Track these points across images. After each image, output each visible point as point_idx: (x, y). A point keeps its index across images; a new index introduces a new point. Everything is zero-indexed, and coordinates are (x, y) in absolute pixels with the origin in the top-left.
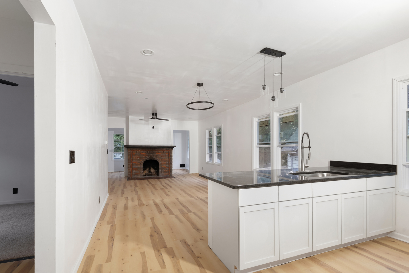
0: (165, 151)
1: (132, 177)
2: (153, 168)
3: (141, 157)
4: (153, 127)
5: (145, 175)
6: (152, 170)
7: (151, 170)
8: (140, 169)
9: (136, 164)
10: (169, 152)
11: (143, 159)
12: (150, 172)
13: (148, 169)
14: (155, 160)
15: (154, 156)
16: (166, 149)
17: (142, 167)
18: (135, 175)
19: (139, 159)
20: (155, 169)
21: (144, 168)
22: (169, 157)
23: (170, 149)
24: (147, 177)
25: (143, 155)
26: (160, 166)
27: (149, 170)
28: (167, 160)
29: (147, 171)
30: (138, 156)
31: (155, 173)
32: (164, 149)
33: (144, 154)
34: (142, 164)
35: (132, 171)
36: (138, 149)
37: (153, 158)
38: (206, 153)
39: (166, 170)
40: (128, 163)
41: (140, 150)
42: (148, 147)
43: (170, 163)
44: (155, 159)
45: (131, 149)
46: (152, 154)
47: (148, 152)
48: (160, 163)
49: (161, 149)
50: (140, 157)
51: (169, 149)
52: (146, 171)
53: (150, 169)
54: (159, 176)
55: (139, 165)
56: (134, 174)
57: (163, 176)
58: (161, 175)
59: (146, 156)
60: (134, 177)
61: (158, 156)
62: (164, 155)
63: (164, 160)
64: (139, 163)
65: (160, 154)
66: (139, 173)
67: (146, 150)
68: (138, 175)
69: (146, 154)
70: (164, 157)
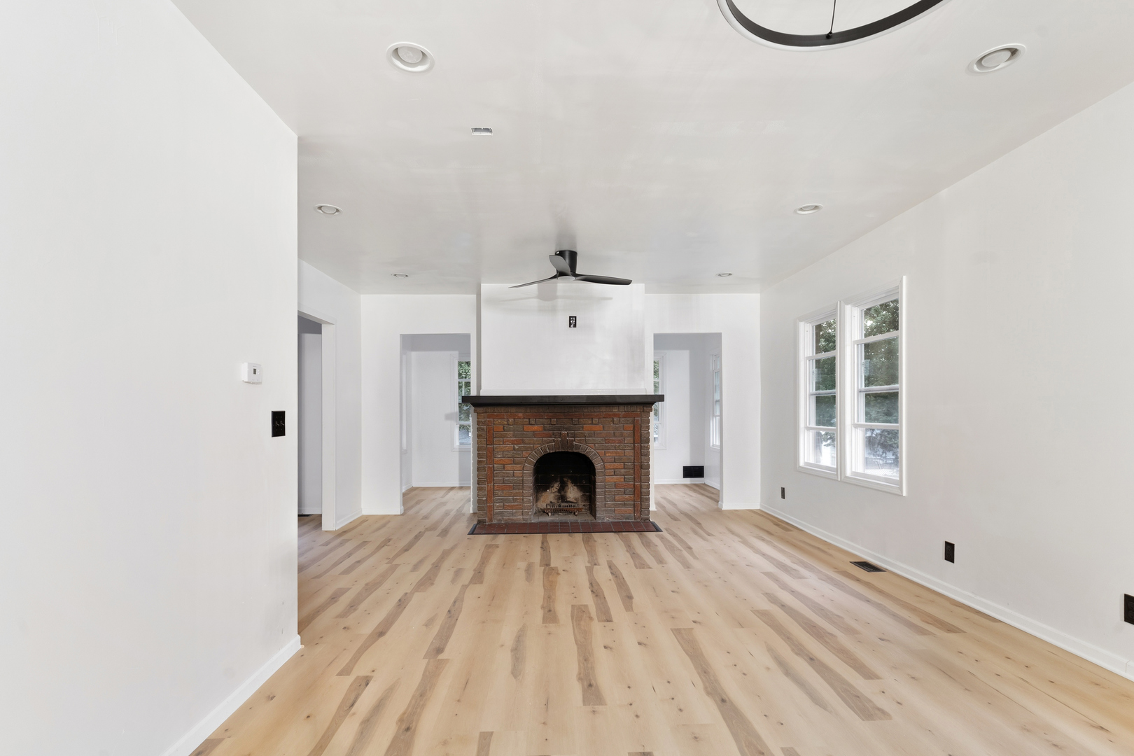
0: (615, 415)
1: (491, 520)
2: (575, 482)
3: (526, 440)
4: (573, 322)
5: (544, 512)
6: (573, 493)
8: (523, 489)
9: (509, 467)
10: (634, 422)
11: (533, 449)
12: (563, 498)
13: (556, 486)
14: (584, 455)
15: (574, 437)
16: (622, 408)
17: (529, 479)
18: (502, 513)
19: (518, 450)
20: (582, 488)
21: (541, 484)
22: (634, 443)
23: (638, 409)
24: (549, 518)
25: (535, 434)
26: (599, 478)
27: (559, 491)
28: (629, 453)
29: (552, 495)
30: (514, 436)
31: (581, 505)
32: (615, 410)
33: (536, 428)
34: (529, 469)
35: (491, 494)
36: (513, 410)
37: (572, 446)
38: (802, 425)
39: (625, 493)
40: (479, 462)
41: (520, 415)
42: (552, 401)
43: (641, 467)
44: (580, 451)
45: (490, 409)
46: (566, 429)
47: (554, 421)
48: (598, 466)
49: (603, 409)
50: (524, 442)
51: (634, 408)
52: (549, 496)
53: (562, 488)
54: (595, 516)
55: (518, 473)
56: (498, 507)
57: (611, 520)
58: (603, 516)
59: (545, 439)
60: (500, 520)
61: (592, 437)
62: (615, 436)
63: (616, 453)
64: (519, 467)
65: (598, 428)
66: (517, 505)
67: (546, 414)
68: (516, 513)
69: (545, 430)
70: (613, 440)
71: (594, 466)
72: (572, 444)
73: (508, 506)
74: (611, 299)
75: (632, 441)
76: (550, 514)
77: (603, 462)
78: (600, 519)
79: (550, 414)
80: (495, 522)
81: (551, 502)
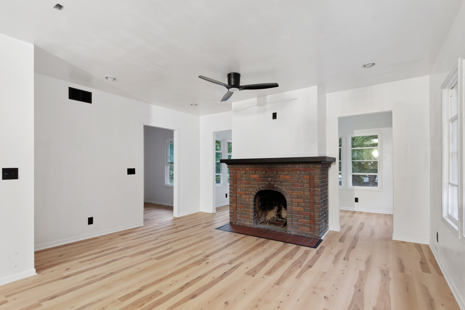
0: (299, 170)
1: (235, 223)
3: (251, 182)
4: (275, 116)
7: (281, 213)
9: (243, 196)
10: (309, 175)
11: (254, 188)
12: (279, 215)
13: (276, 209)
14: (277, 192)
15: (275, 182)
16: (301, 165)
17: (252, 204)
18: (240, 220)
19: (247, 188)
22: (310, 188)
24: (265, 226)
25: (255, 180)
26: (288, 207)
27: (278, 211)
28: (307, 193)
30: (246, 180)
32: (297, 166)
33: (256, 176)
34: (252, 198)
36: (244, 166)
37: (274, 187)
39: (304, 218)
41: (248, 169)
43: (314, 203)
44: (278, 190)
46: (271, 177)
47: (264, 172)
48: (288, 200)
49: (289, 166)
50: (249, 183)
51: (309, 165)
55: (247, 200)
56: (239, 216)
58: (291, 230)
59: (260, 182)
60: (239, 223)
61: (284, 182)
62: (298, 182)
63: (299, 193)
64: (247, 196)
65: (288, 177)
66: (247, 217)
67: (260, 169)
68: (246, 221)
69: (260, 177)
70: (297, 185)
71: (285, 200)
72: (273, 186)
73: (243, 216)
74: (296, 99)
75: (309, 186)
76: (268, 224)
77: (291, 197)
78: (289, 232)
79: (262, 169)
80: (237, 224)
81: (273, 217)
